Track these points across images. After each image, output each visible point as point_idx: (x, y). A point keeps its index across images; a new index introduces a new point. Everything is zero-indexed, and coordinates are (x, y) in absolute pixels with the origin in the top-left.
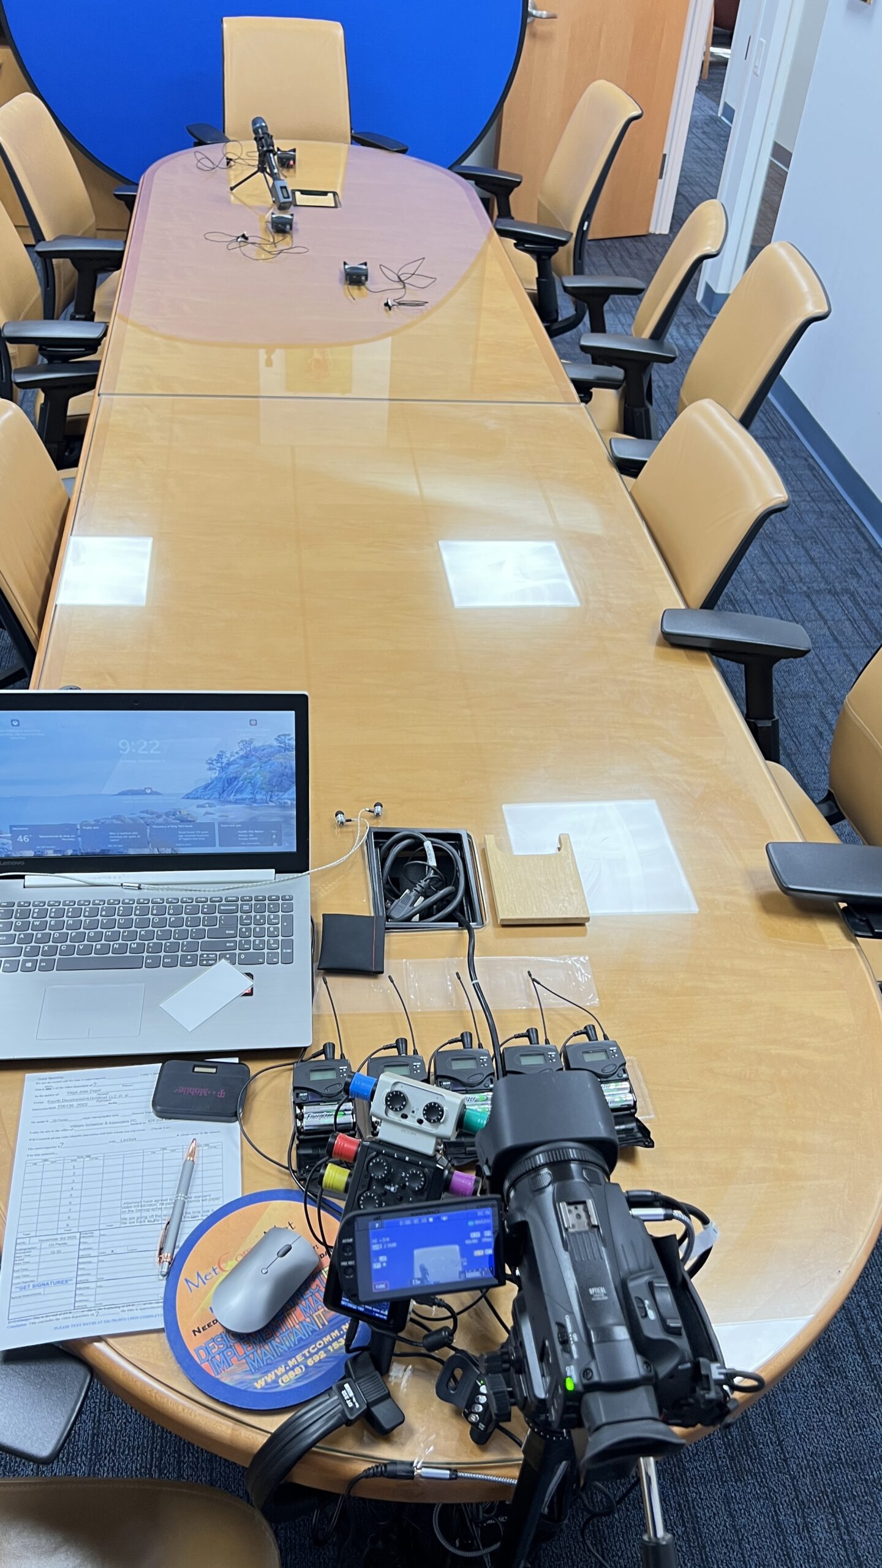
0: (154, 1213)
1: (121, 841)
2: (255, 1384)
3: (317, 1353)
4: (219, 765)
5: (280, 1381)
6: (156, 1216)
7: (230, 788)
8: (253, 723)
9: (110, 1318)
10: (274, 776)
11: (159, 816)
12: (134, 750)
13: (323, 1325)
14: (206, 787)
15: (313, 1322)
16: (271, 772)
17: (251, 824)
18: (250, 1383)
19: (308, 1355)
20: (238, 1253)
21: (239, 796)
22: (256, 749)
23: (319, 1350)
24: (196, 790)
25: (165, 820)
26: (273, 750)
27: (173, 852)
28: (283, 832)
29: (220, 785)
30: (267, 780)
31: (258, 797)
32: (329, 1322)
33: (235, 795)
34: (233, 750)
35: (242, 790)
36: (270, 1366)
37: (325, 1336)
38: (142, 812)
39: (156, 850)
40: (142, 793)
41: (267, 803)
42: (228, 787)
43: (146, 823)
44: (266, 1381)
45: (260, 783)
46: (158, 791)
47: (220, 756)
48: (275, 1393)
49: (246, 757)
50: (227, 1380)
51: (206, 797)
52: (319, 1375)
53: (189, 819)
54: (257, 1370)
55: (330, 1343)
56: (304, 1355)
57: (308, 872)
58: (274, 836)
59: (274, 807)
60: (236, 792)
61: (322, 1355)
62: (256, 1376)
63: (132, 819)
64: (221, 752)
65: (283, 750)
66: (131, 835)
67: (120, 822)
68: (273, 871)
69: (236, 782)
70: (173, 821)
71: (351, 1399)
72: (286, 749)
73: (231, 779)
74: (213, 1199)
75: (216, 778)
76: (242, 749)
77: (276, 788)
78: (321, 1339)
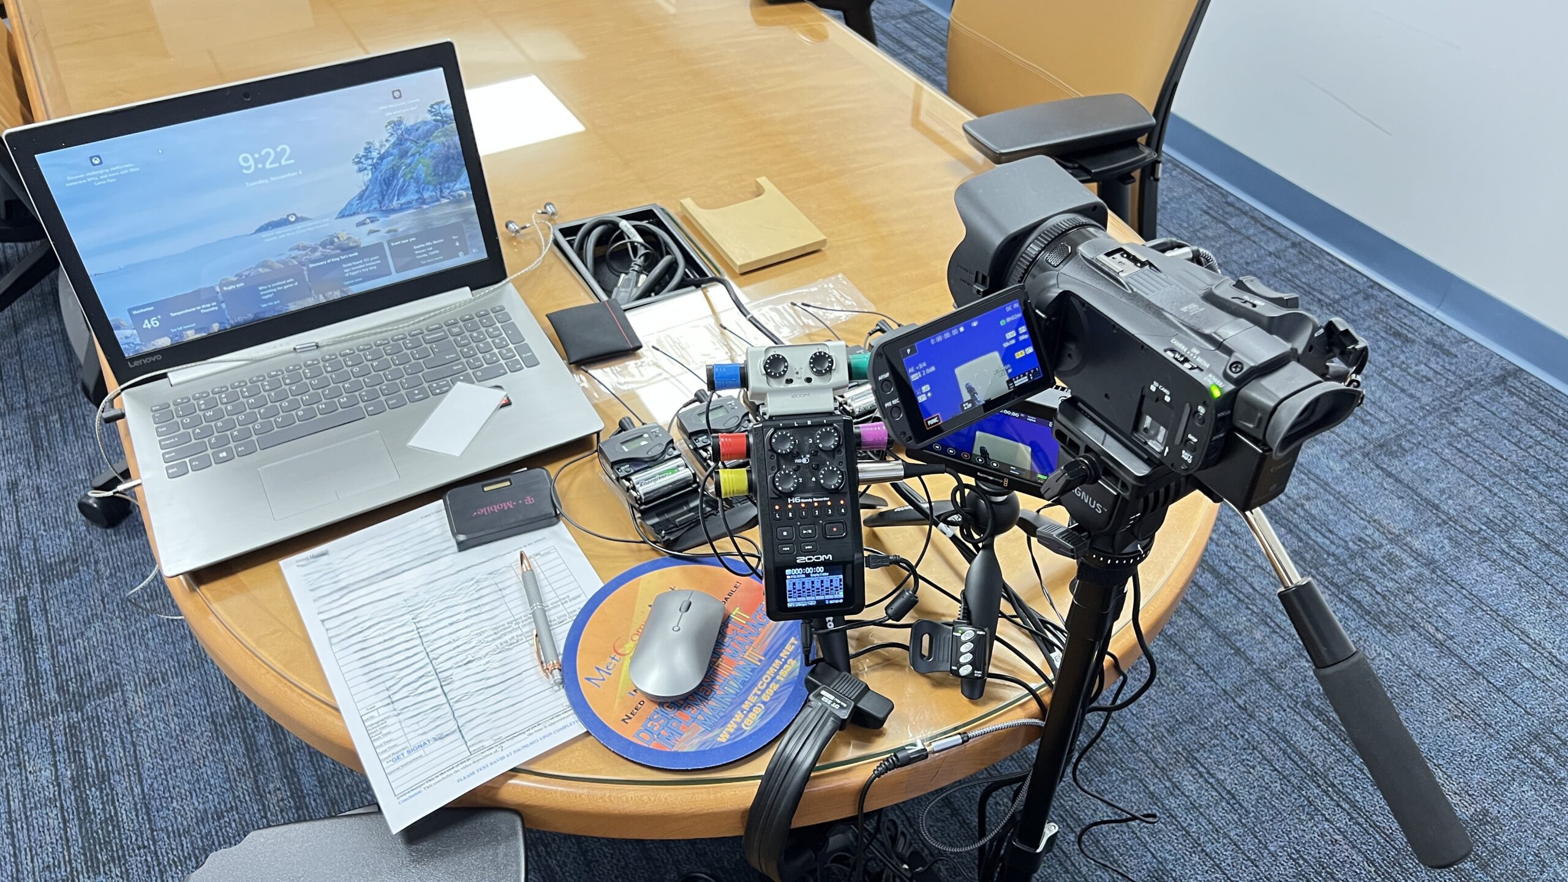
0: (514, 634)
1: (276, 295)
2: (719, 739)
3: (768, 687)
4: (370, 162)
5: (743, 726)
6: (517, 636)
7: (390, 191)
8: (397, 95)
9: (519, 746)
10: (439, 162)
11: (314, 250)
12: (260, 166)
13: (760, 661)
14: (361, 197)
15: (749, 663)
16: (434, 158)
17: (427, 233)
18: (713, 740)
19: (759, 693)
20: (630, 635)
21: (403, 200)
22: (408, 131)
23: (769, 684)
24: (350, 204)
25: (322, 252)
26: (428, 127)
27: (344, 295)
28: (467, 235)
29: (377, 189)
30: (431, 169)
31: (426, 195)
32: (765, 656)
33: (398, 200)
34: (382, 140)
35: (405, 190)
36: (726, 718)
37: (768, 669)
38: (291, 249)
39: (321, 296)
40: (284, 222)
41: (438, 200)
42: (387, 190)
43: (300, 263)
44: (728, 732)
45: (423, 175)
46: (304, 216)
47: (368, 150)
48: (744, 739)
49: (400, 142)
50: (688, 749)
51: (364, 210)
52: (782, 704)
53: (351, 244)
54: (713, 728)
55: (777, 674)
56: (755, 694)
57: (508, 280)
58: (457, 244)
59: (448, 203)
60: (398, 196)
61: (775, 687)
62: (715, 733)
63: (284, 263)
64: (368, 143)
65: (441, 125)
66: (287, 284)
67: (267, 270)
68: (468, 288)
69: (395, 181)
70: (333, 252)
71: (834, 701)
72: (444, 123)
73: (388, 178)
74: (574, 599)
75: (370, 180)
76: (392, 134)
77: (444, 178)
78: (765, 673)
